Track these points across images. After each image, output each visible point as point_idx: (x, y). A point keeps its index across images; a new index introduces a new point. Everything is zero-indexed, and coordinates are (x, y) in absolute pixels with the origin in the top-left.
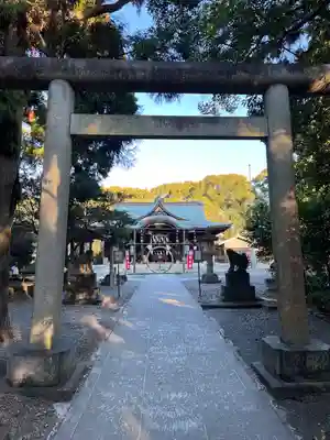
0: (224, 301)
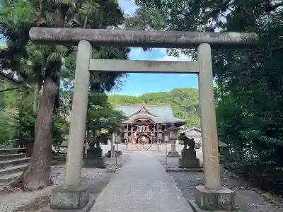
0: (180, 167)
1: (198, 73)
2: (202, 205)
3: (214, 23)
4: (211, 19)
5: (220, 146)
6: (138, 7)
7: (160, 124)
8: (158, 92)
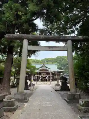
0: (61, 89)
1: (67, 51)
2: (69, 99)
3: (74, 29)
4: (73, 27)
5: (76, 78)
6: (43, 23)
7: (51, 72)
8: (51, 58)
